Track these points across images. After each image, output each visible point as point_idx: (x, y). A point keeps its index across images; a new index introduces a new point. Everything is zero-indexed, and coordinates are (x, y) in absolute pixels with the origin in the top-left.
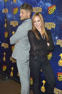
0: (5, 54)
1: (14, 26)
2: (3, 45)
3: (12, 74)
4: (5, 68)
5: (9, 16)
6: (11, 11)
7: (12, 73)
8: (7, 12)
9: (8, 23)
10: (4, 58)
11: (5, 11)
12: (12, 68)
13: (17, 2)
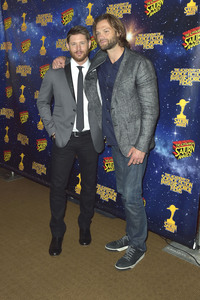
0: (7, 128)
1: (24, 74)
2: (4, 112)
3: (21, 166)
4: (8, 156)
5: (14, 57)
6: (17, 47)
7: (21, 164)
9: (12, 70)
10: (6, 136)
11: (7, 46)
12: (22, 156)
13: (29, 30)
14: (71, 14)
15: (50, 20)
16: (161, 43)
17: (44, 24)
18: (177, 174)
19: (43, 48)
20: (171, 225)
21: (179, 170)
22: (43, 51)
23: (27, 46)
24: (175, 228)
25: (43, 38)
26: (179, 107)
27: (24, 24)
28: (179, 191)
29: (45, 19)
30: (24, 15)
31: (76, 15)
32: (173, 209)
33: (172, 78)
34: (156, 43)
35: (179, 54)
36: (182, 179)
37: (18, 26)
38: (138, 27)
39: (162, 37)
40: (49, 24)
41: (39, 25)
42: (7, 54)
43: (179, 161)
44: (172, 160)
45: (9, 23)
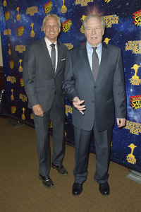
0: (12, 90)
1: (21, 52)
2: (9, 79)
3: (23, 117)
4: (14, 110)
5: (13, 39)
7: (23, 115)
8: (10, 33)
9: (13, 50)
10: (12, 96)
11: (8, 32)
12: (24, 109)
13: (22, 19)
14: (50, 5)
15: (36, 11)
16: (117, 23)
17: (32, 14)
18: (134, 121)
19: (32, 32)
20: (131, 158)
21: (136, 118)
22: (33, 34)
23: (21, 31)
24: (135, 160)
25: (32, 25)
26: (134, 71)
27: (18, 16)
28: (137, 133)
29: (32, 11)
30: (18, 9)
31: (54, 6)
32: (132, 146)
33: (127, 49)
34: (113, 22)
35: (131, 30)
36: (138, 125)
37: (15, 17)
38: (99, 12)
39: (117, 18)
40: (36, 14)
41: (29, 15)
42: (8, 37)
43: (135, 111)
44: (130, 110)
45: (8, 15)
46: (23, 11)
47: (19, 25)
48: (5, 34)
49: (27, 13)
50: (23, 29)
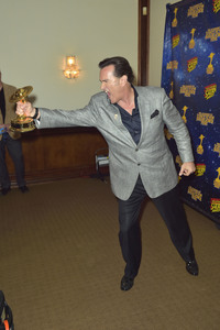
8: (176, 67)
46: (200, 34)
47: (191, 55)
48: (169, 67)
49: (206, 37)
50: (195, 62)
